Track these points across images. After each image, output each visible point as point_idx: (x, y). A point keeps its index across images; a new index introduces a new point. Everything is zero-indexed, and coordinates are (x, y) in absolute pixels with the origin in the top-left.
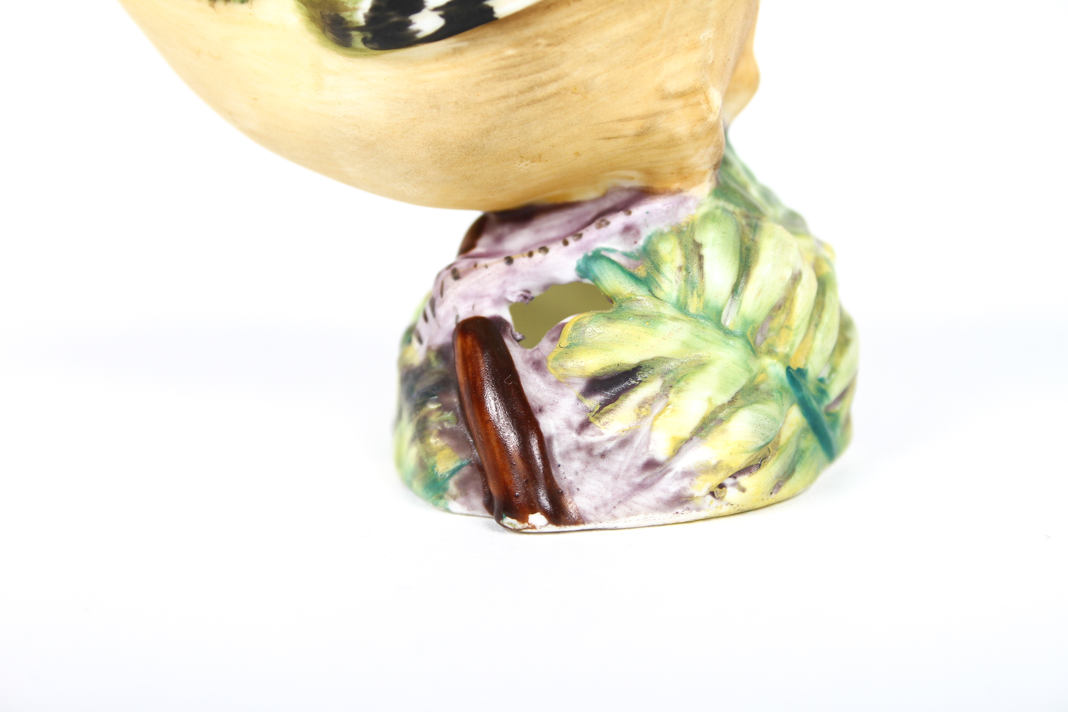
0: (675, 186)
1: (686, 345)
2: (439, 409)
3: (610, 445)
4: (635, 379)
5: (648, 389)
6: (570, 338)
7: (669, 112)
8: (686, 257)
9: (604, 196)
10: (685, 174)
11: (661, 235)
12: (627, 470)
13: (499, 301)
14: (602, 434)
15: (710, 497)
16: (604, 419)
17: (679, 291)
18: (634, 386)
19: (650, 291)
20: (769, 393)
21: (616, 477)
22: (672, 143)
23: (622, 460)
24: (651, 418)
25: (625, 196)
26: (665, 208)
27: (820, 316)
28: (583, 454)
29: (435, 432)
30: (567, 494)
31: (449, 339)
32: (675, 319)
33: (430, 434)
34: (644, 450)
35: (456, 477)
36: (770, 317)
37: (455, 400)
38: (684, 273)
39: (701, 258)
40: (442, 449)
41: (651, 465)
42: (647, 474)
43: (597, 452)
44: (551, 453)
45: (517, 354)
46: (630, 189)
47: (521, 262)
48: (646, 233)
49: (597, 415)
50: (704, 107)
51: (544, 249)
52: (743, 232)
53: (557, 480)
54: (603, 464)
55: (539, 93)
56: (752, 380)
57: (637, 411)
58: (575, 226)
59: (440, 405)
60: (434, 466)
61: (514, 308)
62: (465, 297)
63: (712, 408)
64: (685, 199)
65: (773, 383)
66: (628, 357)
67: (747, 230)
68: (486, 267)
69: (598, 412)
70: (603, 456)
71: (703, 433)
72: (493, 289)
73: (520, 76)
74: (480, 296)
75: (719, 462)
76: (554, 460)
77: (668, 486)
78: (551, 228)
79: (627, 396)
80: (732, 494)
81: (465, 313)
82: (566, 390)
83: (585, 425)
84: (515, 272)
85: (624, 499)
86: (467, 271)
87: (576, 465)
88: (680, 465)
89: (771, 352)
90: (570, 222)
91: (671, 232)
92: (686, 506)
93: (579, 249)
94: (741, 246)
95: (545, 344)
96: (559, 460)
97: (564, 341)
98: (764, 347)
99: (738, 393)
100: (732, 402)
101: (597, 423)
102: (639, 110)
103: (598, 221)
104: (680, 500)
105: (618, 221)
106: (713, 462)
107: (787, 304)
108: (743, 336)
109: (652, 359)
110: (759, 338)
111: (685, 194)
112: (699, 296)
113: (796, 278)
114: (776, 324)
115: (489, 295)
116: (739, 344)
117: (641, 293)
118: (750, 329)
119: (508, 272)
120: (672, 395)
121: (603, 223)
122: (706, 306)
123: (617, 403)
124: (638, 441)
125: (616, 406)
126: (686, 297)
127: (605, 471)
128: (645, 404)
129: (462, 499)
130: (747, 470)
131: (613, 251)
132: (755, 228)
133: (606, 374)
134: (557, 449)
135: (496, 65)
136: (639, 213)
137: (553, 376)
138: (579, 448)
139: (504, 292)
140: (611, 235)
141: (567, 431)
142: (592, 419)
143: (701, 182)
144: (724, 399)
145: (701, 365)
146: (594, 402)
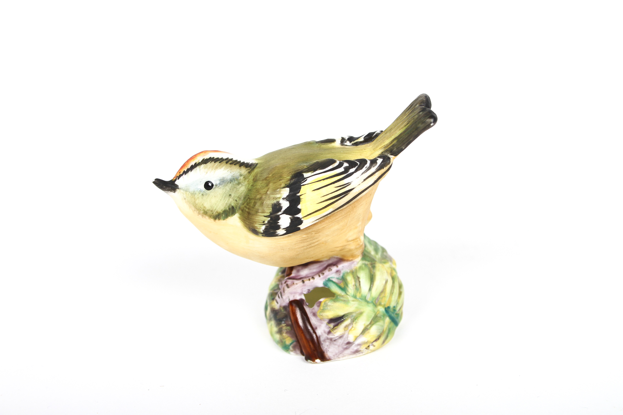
0: (351, 259)
1: (357, 308)
2: (285, 326)
3: (337, 338)
4: (343, 318)
5: (347, 322)
6: (323, 307)
7: (349, 245)
8: (355, 281)
9: (329, 259)
10: (353, 256)
11: (347, 273)
12: (342, 344)
13: (301, 294)
14: (334, 335)
15: (366, 349)
16: (335, 331)
17: (354, 292)
18: (343, 321)
19: (346, 293)
20: (380, 317)
21: (339, 346)
22: (350, 250)
23: (340, 341)
24: (348, 330)
25: (335, 260)
26: (348, 265)
27: (393, 290)
28: (329, 341)
29: (285, 332)
30: (325, 352)
31: (287, 305)
32: (353, 301)
33: (283, 333)
34: (346, 339)
35: (292, 345)
36: (380, 295)
37: (290, 323)
38: (355, 287)
39: (359, 282)
40: (287, 337)
41: (349, 343)
42: (348, 345)
43: (333, 340)
44: (320, 341)
45: (308, 310)
46: (337, 258)
47: (307, 282)
48: (342, 272)
49: (332, 330)
50: (359, 242)
51: (313, 278)
52: (371, 270)
53: (322, 348)
54: (335, 343)
55: (313, 245)
56: (375, 314)
57: (344, 329)
58: (321, 268)
59: (285, 325)
60: (285, 342)
61: (305, 295)
62: (291, 293)
63: (365, 326)
64: (354, 262)
65: (381, 314)
66: (341, 313)
67: (372, 269)
68: (297, 284)
69: (333, 328)
70: (335, 341)
71: (363, 333)
72: (299, 291)
73: (307, 242)
74: (295, 293)
75: (368, 341)
76: (321, 343)
77: (354, 348)
78: (314, 269)
79: (341, 324)
80: (371, 348)
81: (292, 299)
82: (323, 322)
83: (329, 332)
84: (305, 285)
85: (341, 353)
86: (291, 285)
87: (327, 343)
88: (357, 342)
89: (380, 304)
90: (319, 267)
91: (350, 272)
92: (359, 352)
93: (324, 278)
94: (370, 275)
95: (315, 307)
96: (322, 342)
97: (321, 308)
98: (378, 303)
99: (372, 320)
100: (370, 323)
101: (333, 332)
102: (341, 245)
103: (328, 268)
104: (357, 351)
105: (334, 269)
106: (366, 341)
107: (384, 291)
108: (372, 302)
109: (348, 313)
110: (377, 301)
111: (353, 261)
112: (360, 293)
113: (386, 282)
114: (381, 296)
115: (298, 293)
116: (371, 305)
117: (343, 293)
118: (374, 300)
119: (303, 286)
120: (354, 324)
121: (330, 270)
122: (362, 296)
123: (338, 326)
124: (345, 337)
125: (338, 327)
126: (356, 294)
127: (336, 345)
128: (346, 327)
129: (294, 351)
130: (376, 340)
131: (334, 278)
132: (374, 267)
133: (334, 318)
134: (322, 339)
135: (300, 239)
136: (340, 266)
137: (319, 318)
138: (328, 339)
139: (303, 291)
140: (332, 273)
141: (324, 334)
142: (331, 331)
143: (358, 257)
144: (368, 323)
145: (361, 313)
146: (332, 325)
